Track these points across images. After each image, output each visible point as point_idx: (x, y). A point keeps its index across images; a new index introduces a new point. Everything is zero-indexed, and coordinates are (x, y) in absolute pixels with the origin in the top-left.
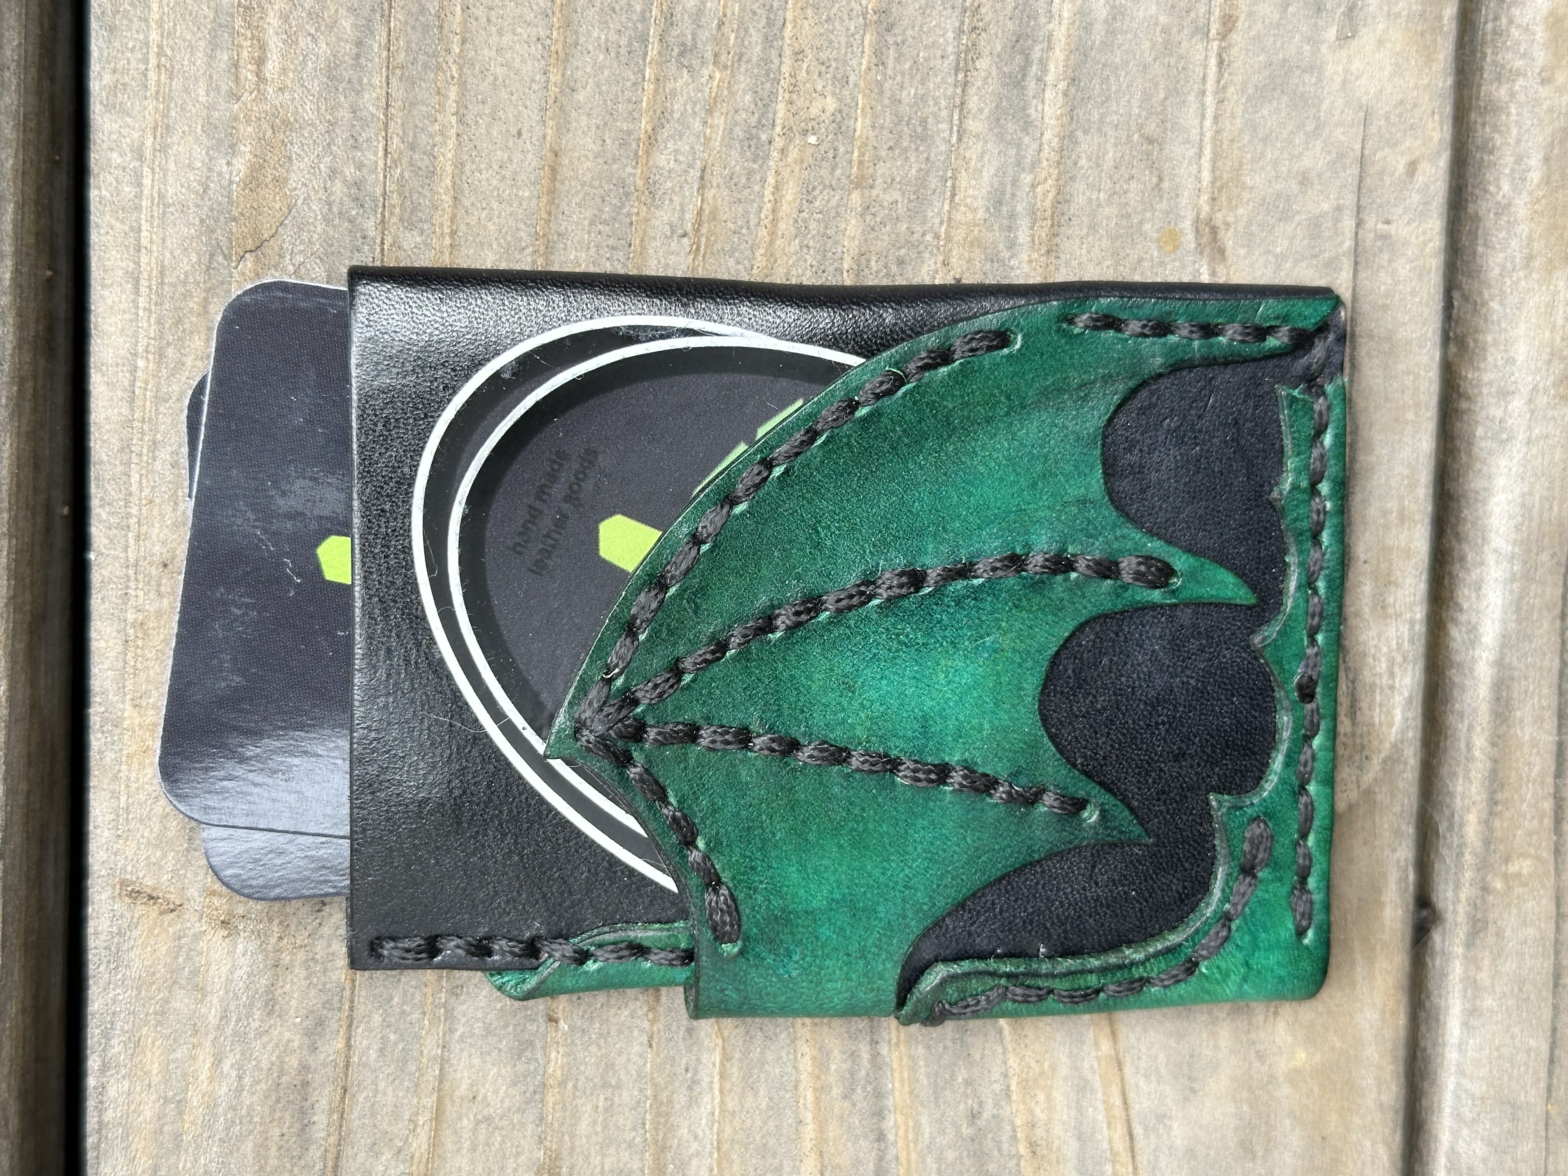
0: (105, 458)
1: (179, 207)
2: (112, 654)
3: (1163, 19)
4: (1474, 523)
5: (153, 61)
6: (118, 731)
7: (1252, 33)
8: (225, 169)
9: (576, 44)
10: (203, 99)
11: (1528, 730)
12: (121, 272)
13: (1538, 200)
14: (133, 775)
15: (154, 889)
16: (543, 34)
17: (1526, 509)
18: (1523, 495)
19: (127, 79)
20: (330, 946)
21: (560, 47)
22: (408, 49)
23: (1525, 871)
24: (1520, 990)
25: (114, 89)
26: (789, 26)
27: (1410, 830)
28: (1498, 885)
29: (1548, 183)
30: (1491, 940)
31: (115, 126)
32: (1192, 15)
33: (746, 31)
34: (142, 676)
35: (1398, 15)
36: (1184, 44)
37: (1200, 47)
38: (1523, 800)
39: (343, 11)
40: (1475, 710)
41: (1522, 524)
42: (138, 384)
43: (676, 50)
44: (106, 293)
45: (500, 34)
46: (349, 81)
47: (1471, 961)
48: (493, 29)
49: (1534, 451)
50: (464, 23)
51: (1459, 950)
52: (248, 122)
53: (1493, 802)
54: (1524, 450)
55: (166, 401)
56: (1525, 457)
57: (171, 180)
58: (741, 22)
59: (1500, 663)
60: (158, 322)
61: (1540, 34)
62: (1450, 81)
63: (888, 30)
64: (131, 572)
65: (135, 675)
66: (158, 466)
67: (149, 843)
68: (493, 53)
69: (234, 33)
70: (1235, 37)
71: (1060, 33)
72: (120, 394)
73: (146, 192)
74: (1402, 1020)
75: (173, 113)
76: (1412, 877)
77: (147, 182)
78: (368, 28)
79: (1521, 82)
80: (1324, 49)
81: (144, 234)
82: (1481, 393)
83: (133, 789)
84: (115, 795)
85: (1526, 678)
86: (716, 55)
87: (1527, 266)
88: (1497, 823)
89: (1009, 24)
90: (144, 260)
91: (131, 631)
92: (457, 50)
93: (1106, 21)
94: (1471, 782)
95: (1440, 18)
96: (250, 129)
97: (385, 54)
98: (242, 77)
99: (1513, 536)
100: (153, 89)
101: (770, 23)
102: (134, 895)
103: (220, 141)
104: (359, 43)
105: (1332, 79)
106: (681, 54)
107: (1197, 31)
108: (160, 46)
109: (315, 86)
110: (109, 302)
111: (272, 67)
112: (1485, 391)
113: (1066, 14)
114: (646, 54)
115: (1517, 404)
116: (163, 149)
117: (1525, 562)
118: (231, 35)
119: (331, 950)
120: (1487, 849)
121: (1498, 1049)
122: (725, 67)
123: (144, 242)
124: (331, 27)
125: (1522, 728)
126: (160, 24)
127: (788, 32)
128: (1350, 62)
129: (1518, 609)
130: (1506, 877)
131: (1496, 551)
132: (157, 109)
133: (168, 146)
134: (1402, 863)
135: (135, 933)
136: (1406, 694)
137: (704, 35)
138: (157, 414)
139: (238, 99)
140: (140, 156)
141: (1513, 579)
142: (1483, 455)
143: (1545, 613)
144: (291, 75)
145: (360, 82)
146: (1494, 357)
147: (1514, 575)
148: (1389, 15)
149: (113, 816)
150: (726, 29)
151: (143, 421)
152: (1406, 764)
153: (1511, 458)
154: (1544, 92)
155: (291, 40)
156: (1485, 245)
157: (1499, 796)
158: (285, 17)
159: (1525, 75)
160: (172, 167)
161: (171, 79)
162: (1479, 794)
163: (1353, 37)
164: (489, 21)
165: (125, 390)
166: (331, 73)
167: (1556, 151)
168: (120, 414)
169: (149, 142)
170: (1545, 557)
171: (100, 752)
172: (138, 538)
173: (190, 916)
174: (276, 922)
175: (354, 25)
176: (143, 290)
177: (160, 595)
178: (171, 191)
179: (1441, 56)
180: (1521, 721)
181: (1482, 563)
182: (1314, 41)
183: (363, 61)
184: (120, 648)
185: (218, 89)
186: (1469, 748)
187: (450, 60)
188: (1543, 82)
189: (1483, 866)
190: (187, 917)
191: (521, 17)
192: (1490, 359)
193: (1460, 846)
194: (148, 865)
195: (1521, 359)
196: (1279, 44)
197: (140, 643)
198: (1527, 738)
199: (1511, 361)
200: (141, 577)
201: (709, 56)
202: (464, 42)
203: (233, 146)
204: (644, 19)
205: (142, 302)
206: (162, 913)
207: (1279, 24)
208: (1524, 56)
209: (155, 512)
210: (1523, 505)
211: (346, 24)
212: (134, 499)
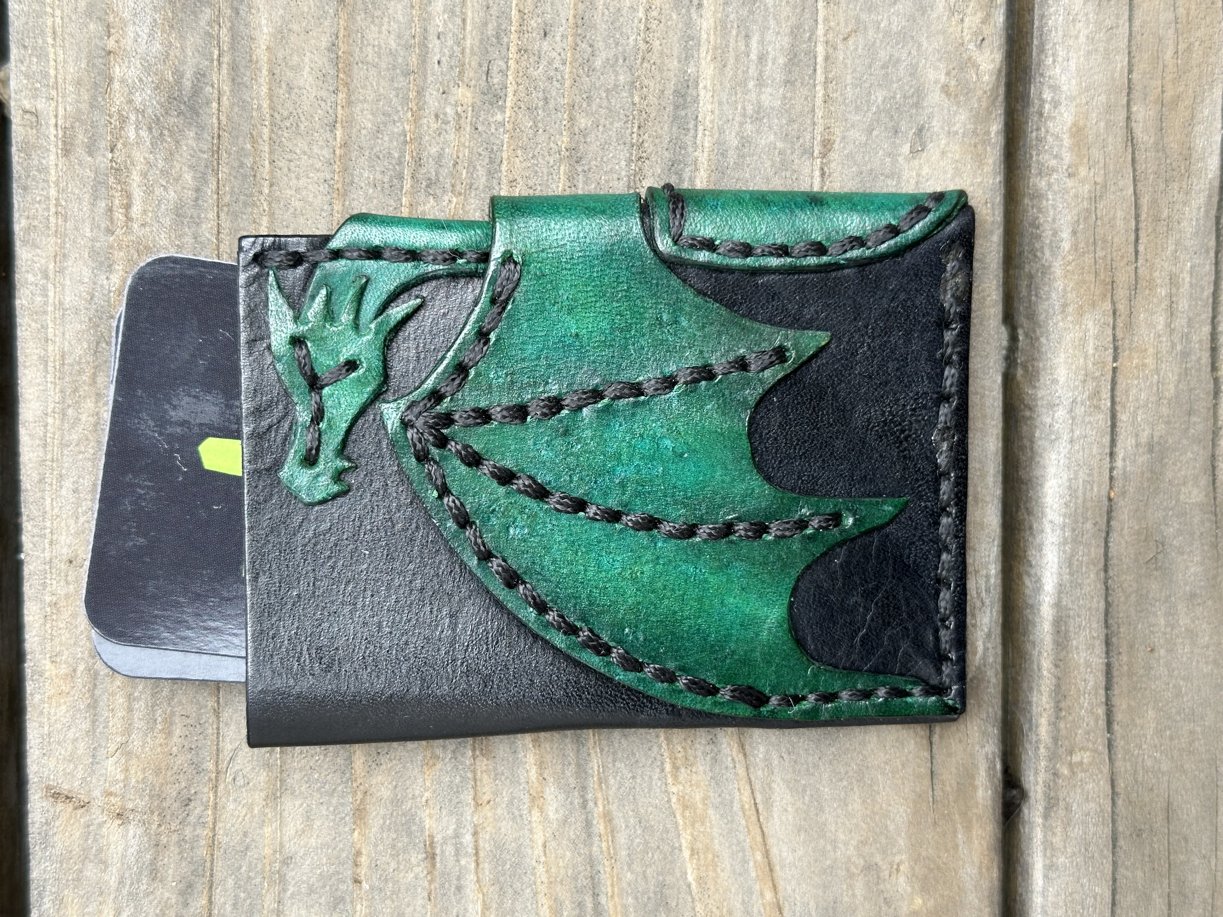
0: (29, 487)
1: (74, 310)
2: (37, 625)
3: (779, 145)
4: (1037, 501)
5: (53, 210)
6: (42, 679)
7: (846, 152)
8: (105, 282)
9: (352, 182)
10: (88, 234)
11: (1083, 654)
12: (35, 357)
13: (1069, 263)
14: (53, 711)
15: (70, 791)
16: (328, 177)
17: (1072, 490)
18: (1070, 480)
19: (36, 223)
20: (195, 830)
21: (340, 185)
22: (232, 193)
23: (1085, 760)
24: (1086, 850)
25: (28, 230)
26: (505, 162)
27: (995, 731)
28: (1065, 771)
29: (1076, 250)
30: (1062, 813)
31: (30, 255)
32: (801, 141)
33: (474, 167)
34: (57, 641)
35: (956, 133)
36: (796, 161)
37: (807, 163)
38: (1081, 708)
39: (185, 168)
40: (1042, 640)
41: (1070, 501)
42: (49, 435)
43: (424, 183)
44: (27, 372)
45: (298, 178)
46: (191, 217)
47: (1047, 828)
48: (293, 175)
49: (1077, 447)
50: (271, 172)
51: (1040, 821)
52: (120, 249)
53: (1058, 709)
54: (1069, 446)
55: (68, 446)
56: (1069, 452)
57: (68, 292)
58: (470, 162)
59: (1058, 605)
60: (62, 391)
61: (1067, 142)
62: (999, 178)
63: (577, 162)
64: (47, 567)
65: (52, 640)
66: (64, 492)
67: (64, 759)
68: (293, 192)
69: (109, 188)
70: (832, 155)
71: (703, 158)
72: (38, 442)
73: (51, 301)
74: (995, 873)
75: (68, 245)
76: (999, 766)
77: (51, 294)
78: (203, 179)
79: (1055, 176)
80: (901, 159)
81: (50, 330)
82: (1037, 405)
83: (52, 721)
84: (41, 726)
85: (1079, 616)
86: (453, 186)
87: (1063, 311)
88: (1062, 725)
89: (666, 154)
90: (51, 348)
91: (48, 609)
92: (267, 191)
93: (737, 148)
94: (1042, 694)
95: (988, 133)
96: (122, 254)
97: (215, 196)
98: (115, 218)
99: (1064, 510)
100: (54, 229)
101: (491, 161)
102: (56, 796)
103: (101, 263)
104: (197, 190)
105: (908, 181)
106: (428, 186)
107: (805, 152)
108: (57, 199)
109: (167, 221)
110: (29, 377)
111: (136, 210)
112: (1039, 403)
113: (706, 144)
114: (402, 187)
115: (1061, 413)
116: (61, 271)
117: (1073, 530)
118: (107, 188)
119: (196, 833)
120: (1056, 744)
121: (1071, 894)
122: (460, 194)
123: (50, 336)
124: (177, 180)
125: (1078, 653)
126: (57, 184)
127: (504, 168)
128: (921, 168)
129: (1070, 565)
130: (1070, 765)
131: (1051, 522)
132: (56, 243)
133: (65, 268)
134: (990, 756)
135: (57, 823)
136: (986, 630)
137: (444, 172)
138: (62, 456)
139: (113, 233)
140: (46, 276)
141: (1065, 542)
142: (1040, 451)
143: (1092, 567)
144: (150, 214)
145: (199, 217)
146: (1044, 379)
147: (1065, 539)
148: (949, 133)
149: (40, 740)
150: (459, 167)
151: (53, 461)
152: (989, 682)
153: (1059, 453)
154: (1070, 183)
155: (149, 191)
156: (1036, 295)
157: (1063, 705)
158: (144, 175)
159: (1057, 171)
160: (68, 282)
161: (66, 221)
162: (1048, 703)
163: (923, 150)
164: (289, 169)
165: (41, 439)
166: (178, 212)
167: (1081, 226)
168: (38, 456)
169: (51, 266)
170: (1089, 525)
171: (32, 695)
172: (51, 543)
173: (95, 811)
174: (156, 813)
175: (194, 178)
176: (50, 369)
177: (67, 583)
178: (68, 299)
179: (990, 161)
180: (1077, 648)
181: (1042, 531)
182: (893, 155)
183: (200, 202)
184: (42, 621)
185: (99, 227)
186: (1039, 670)
187: (262, 198)
188: (1070, 176)
189: (1053, 757)
190: (93, 811)
191: (312, 165)
192: (1042, 380)
193: (1036, 742)
194: (64, 774)
195: (1062, 380)
196: (867, 159)
197: (54, 617)
198: (1082, 661)
199: (1055, 381)
200: (54, 571)
201: (448, 186)
202: (271, 185)
203: (110, 266)
204: (400, 163)
205: (50, 377)
206: (75, 809)
207: (866, 144)
208: (1056, 157)
209: (63, 524)
210: (1070, 488)
211: (188, 177)
212: (48, 516)
